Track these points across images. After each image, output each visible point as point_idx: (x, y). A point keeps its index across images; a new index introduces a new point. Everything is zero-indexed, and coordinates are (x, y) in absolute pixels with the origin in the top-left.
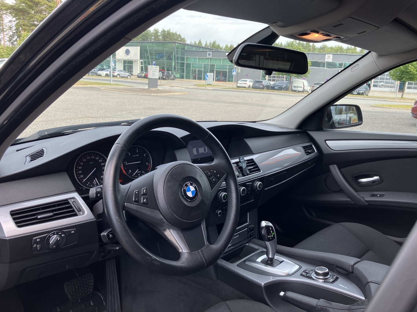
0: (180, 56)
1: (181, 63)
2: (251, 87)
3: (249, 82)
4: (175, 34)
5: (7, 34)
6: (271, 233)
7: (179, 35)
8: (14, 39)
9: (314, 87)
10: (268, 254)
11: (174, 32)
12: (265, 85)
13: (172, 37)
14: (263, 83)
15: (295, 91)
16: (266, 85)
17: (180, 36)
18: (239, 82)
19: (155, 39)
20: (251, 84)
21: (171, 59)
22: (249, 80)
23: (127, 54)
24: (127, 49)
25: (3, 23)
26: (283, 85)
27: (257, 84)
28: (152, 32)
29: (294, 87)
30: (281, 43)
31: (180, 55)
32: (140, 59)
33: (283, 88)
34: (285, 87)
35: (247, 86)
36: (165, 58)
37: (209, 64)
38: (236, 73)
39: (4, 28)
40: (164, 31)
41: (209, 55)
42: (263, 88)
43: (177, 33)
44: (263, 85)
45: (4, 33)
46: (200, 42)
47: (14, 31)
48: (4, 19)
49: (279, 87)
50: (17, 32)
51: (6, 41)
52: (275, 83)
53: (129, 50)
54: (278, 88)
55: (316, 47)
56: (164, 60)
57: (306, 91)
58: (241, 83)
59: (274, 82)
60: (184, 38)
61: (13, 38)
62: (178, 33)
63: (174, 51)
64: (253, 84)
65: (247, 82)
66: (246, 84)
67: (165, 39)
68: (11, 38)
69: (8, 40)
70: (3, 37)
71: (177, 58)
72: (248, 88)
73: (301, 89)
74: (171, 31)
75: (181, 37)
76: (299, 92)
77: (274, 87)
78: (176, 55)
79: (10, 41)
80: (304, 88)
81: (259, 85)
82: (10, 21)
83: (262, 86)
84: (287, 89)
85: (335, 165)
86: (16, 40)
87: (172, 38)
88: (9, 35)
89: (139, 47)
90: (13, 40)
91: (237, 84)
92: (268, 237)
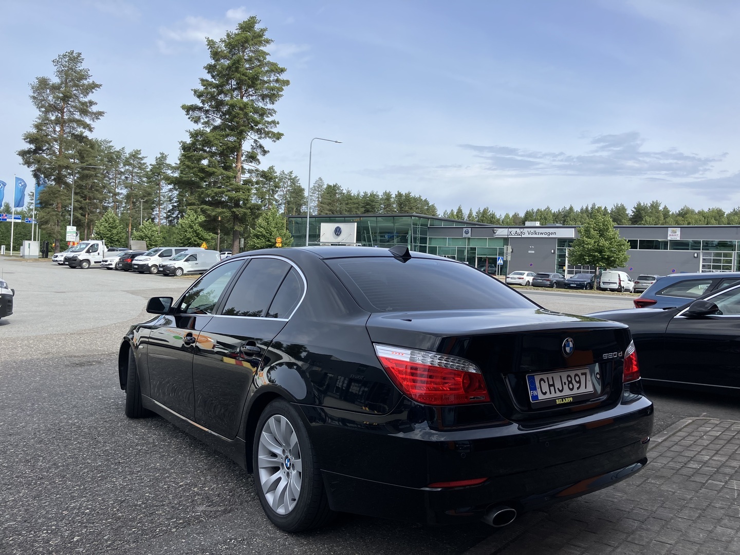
0: (419, 236)
1: (420, 246)
2: (531, 284)
3: (528, 275)
4: (418, 200)
5: (164, 209)
7: (426, 200)
8: (174, 216)
9: (638, 283)
11: (417, 196)
12: (555, 281)
13: (412, 205)
14: (551, 278)
15: (605, 290)
16: (557, 281)
17: (426, 202)
18: (510, 276)
19: (386, 208)
20: (530, 279)
21: (406, 241)
22: (526, 273)
23: (338, 235)
24: (338, 227)
25: (160, 193)
26: (585, 281)
27: (540, 278)
28: (380, 197)
29: (604, 283)
30: (606, 208)
31: (419, 234)
32: (356, 242)
33: (584, 286)
34: (589, 283)
35: (523, 282)
36: (395, 240)
37: (467, 247)
38: (504, 261)
39: (161, 200)
40: (399, 195)
41: (467, 233)
42: (551, 286)
43: (421, 198)
44: (551, 282)
45: (161, 207)
46: (460, 211)
47: (175, 204)
48: (162, 187)
49: (577, 285)
50: (178, 206)
51: (162, 218)
52: (571, 278)
53: (340, 228)
54: (575, 285)
55: (670, 213)
56: (394, 242)
57: (626, 289)
58: (513, 278)
59: (572, 275)
60: (433, 206)
61: (173, 214)
62: (423, 198)
63: (410, 229)
64: (533, 279)
65: (525, 276)
66: (523, 278)
67: (401, 208)
68: (169, 214)
69: (164, 217)
70: (158, 213)
71: (415, 238)
72: (526, 286)
73: (616, 286)
74: (412, 195)
75: (428, 204)
76: (612, 290)
77: (569, 284)
78: (413, 235)
79: (167, 217)
80: (620, 283)
81: (545, 281)
82: (170, 190)
83: (548, 283)
84: (590, 286)
86: (176, 216)
87: (414, 206)
88: (168, 209)
89: (356, 224)
90: (172, 217)
91: (506, 279)
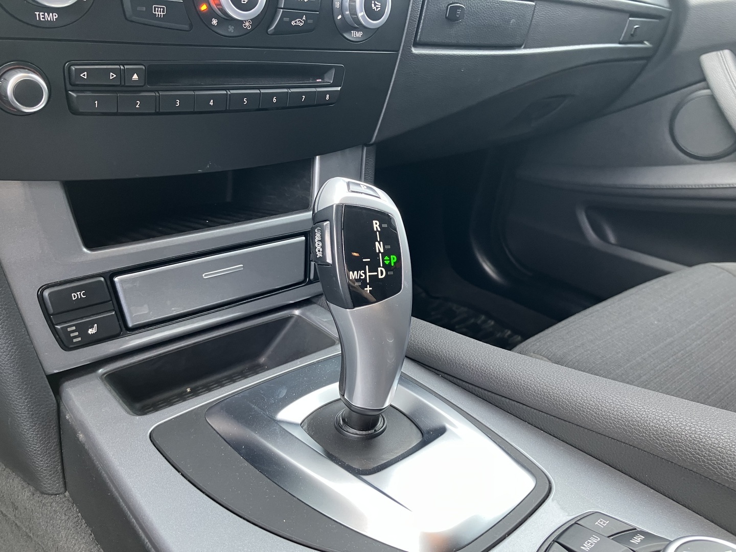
6: (374, 255)
10: (345, 380)
85: (727, 53)
92: (353, 275)
